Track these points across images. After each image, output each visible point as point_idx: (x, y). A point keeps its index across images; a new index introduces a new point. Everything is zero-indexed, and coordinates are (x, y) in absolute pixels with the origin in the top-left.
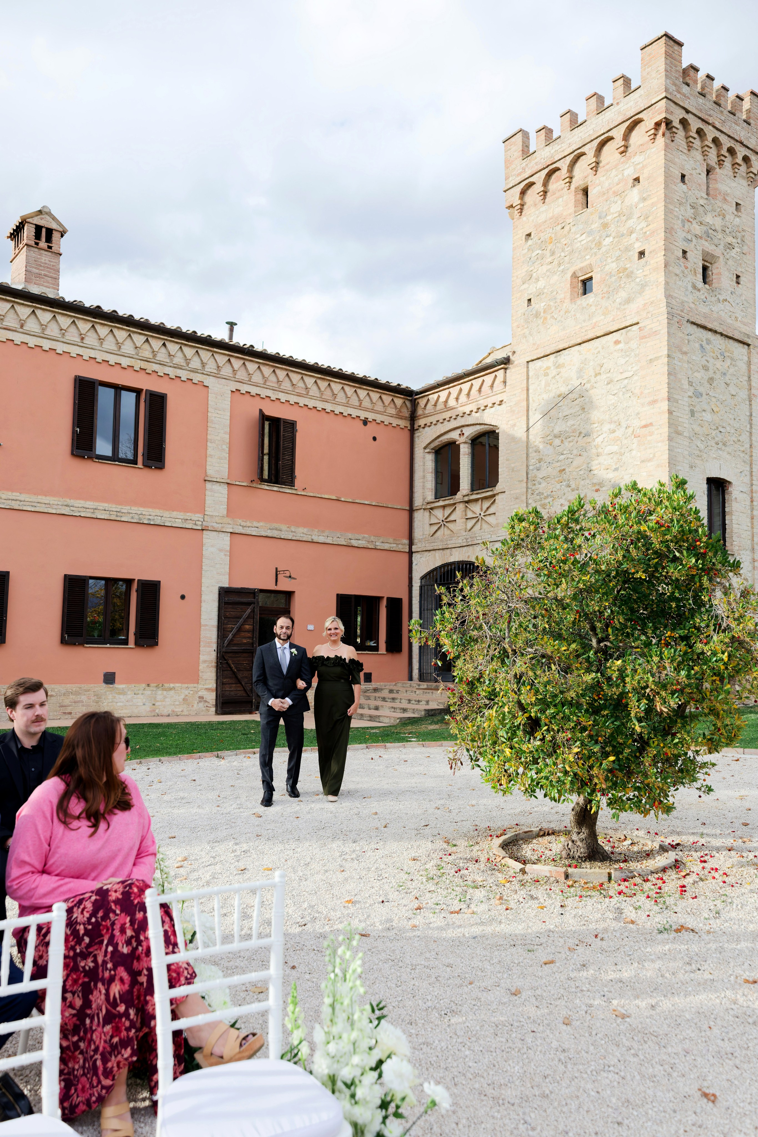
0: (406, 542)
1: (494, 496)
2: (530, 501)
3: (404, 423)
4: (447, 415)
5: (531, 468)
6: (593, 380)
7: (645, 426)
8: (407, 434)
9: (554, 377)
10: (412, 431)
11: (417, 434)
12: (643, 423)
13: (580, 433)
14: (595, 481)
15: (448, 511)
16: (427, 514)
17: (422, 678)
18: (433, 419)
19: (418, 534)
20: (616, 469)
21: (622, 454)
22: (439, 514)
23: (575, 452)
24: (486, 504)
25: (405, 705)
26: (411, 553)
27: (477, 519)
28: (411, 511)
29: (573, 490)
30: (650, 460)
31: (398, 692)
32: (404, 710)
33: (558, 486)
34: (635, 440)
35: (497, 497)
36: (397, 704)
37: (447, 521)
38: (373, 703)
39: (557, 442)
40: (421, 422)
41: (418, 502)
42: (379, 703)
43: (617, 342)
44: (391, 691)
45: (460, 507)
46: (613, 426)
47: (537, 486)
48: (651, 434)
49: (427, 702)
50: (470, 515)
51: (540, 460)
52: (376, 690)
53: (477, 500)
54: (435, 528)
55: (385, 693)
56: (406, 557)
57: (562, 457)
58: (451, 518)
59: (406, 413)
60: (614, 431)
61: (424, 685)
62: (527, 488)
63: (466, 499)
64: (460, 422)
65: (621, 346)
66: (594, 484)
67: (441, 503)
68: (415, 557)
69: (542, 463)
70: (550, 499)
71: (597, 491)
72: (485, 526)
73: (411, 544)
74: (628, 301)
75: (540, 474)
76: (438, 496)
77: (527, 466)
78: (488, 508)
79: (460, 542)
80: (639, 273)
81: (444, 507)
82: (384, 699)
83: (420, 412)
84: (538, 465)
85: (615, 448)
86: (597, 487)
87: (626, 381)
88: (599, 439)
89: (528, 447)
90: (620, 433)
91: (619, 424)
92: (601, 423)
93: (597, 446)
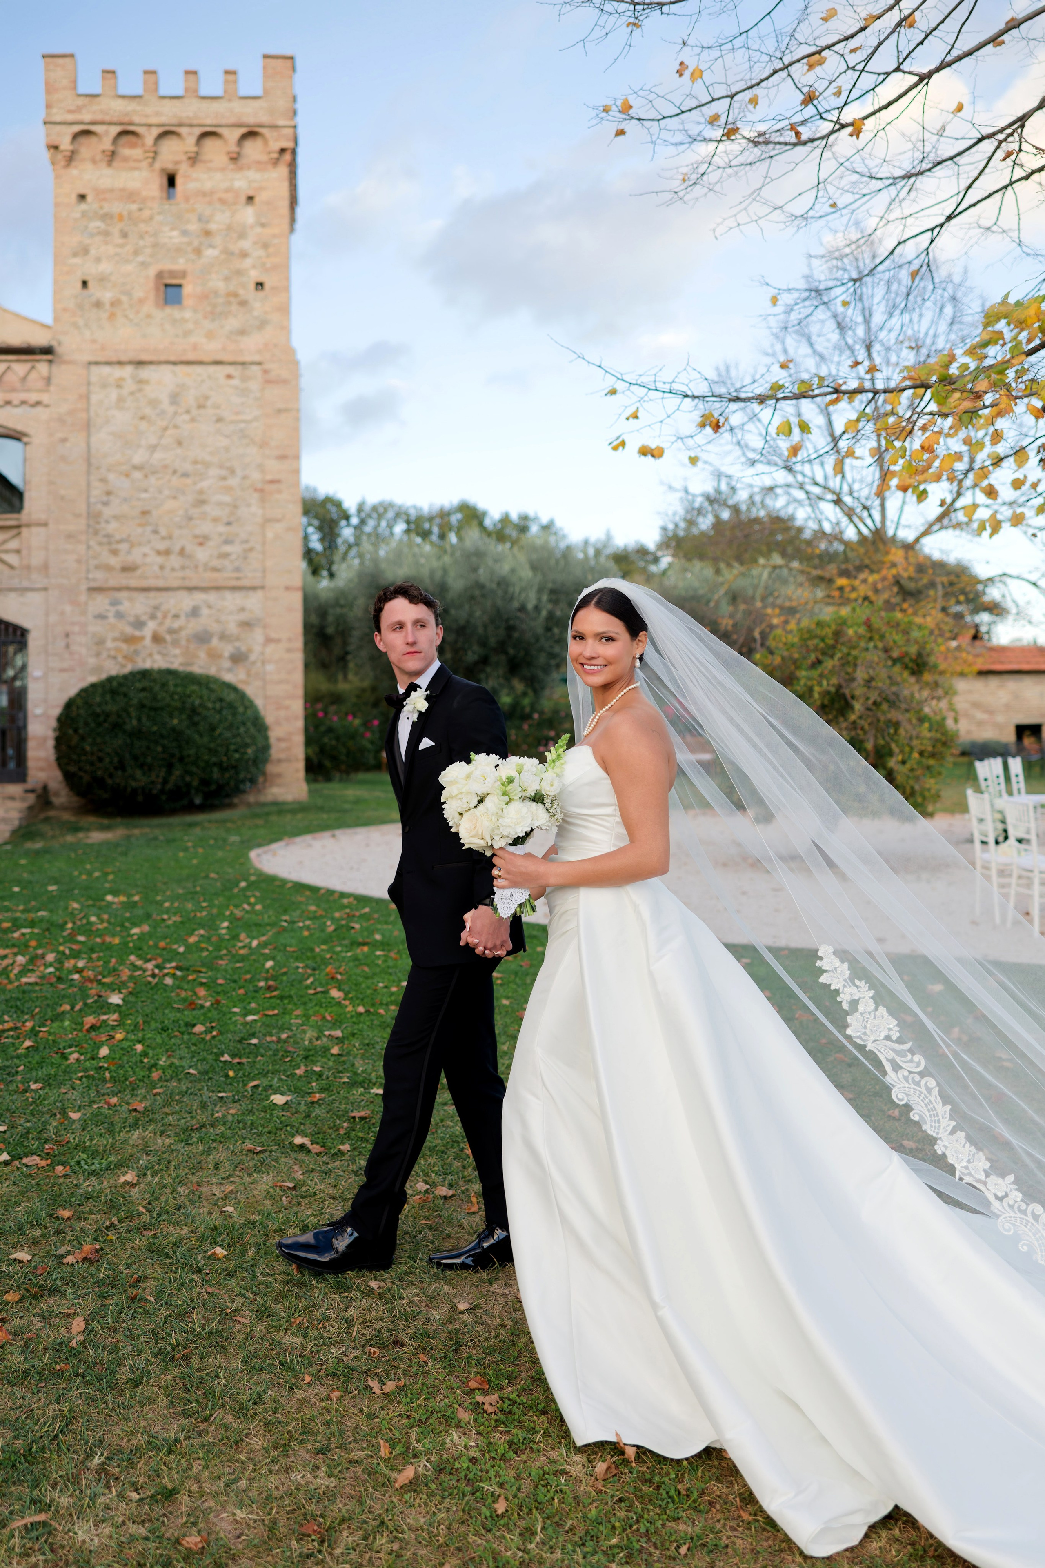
1: (18, 527)
5: (92, 500)
6: (194, 412)
7: (272, 482)
9: (132, 393)
12: (269, 477)
13: (175, 472)
14: (197, 532)
20: (229, 524)
21: (236, 507)
23: (166, 492)
29: (163, 538)
30: (278, 521)
33: (140, 530)
34: (256, 495)
35: (25, 531)
39: (137, 475)
43: (229, 377)
46: (223, 472)
47: (103, 525)
48: (279, 492)
51: (108, 493)
57: (144, 495)
60: (224, 478)
65: (235, 382)
66: (196, 537)
69: (112, 498)
70: (124, 547)
71: (201, 544)
74: (242, 332)
75: (107, 512)
78: (4, 542)
80: (257, 305)
84: (105, 499)
85: (227, 499)
86: (201, 540)
87: (242, 425)
88: (204, 484)
89: (88, 473)
90: (233, 482)
91: (232, 471)
92: (207, 465)
93: (201, 492)
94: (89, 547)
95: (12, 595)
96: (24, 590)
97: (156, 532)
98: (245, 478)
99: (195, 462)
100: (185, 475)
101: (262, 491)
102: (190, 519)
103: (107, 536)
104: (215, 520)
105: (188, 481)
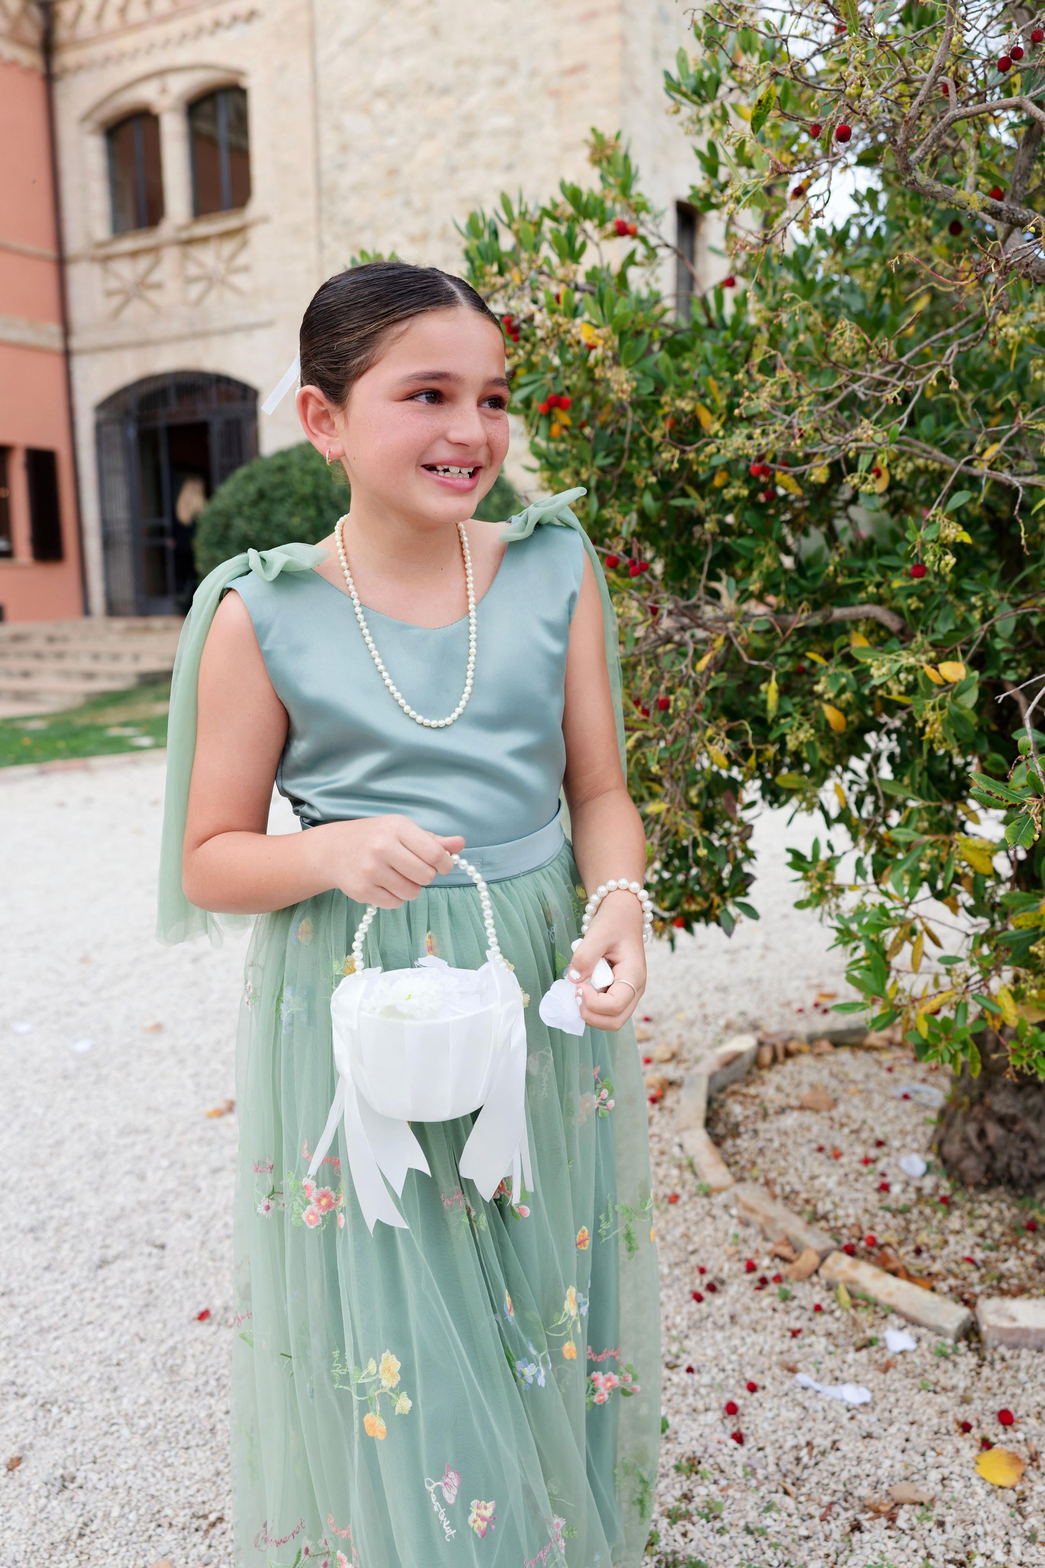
0: (55, 329)
1: (244, 227)
2: (327, 239)
3: (30, 59)
4: (128, 42)
5: (325, 164)
7: (571, 71)
8: (35, 87)
10: (49, 79)
11: (61, 89)
12: (567, 64)
13: (431, 88)
15: (143, 263)
16: (96, 270)
17: (112, 610)
18: (96, 52)
19: (79, 313)
20: (510, 168)
21: (520, 133)
22: (126, 271)
23: (420, 129)
24: (228, 247)
25: (86, 664)
26: (67, 354)
27: (210, 280)
28: (61, 262)
31: (65, 639)
32: (90, 676)
34: (550, 104)
35: (250, 232)
36: (69, 664)
37: (143, 285)
38: (16, 665)
39: (380, 106)
40: (67, 59)
41: (75, 243)
42: (29, 664)
44: (51, 639)
45: (171, 256)
46: (501, 72)
47: (339, 205)
48: (583, 88)
49: (136, 657)
50: (193, 270)
51: (344, 148)
52: (17, 638)
53: (205, 240)
54: (116, 301)
55: (39, 644)
56: (57, 364)
57: (391, 141)
58: (155, 277)
59: (32, 34)
60: (502, 83)
61: (119, 624)
62: (320, 209)
63: (185, 235)
64: (161, 60)
67: (128, 244)
68: (79, 365)
69: (349, 155)
72: (228, 295)
73: (66, 331)
75: (346, 181)
76: (118, 230)
77: (318, 161)
78: (233, 256)
79: (176, 327)
81: (134, 254)
82: (38, 656)
83: (62, 33)
84: (341, 159)
85: (507, 121)
88: (473, 101)
89: (316, 119)
90: (515, 86)
91: (514, 65)
92: (476, 63)
93: (468, 118)
94: (321, 246)
95: (238, 338)
96: (248, 328)
97: (408, 204)
98: (533, 73)
99: (459, 63)
100: (446, 91)
101: (555, 94)
102: (453, 170)
103: (347, 222)
104: (489, 166)
105: (449, 101)
